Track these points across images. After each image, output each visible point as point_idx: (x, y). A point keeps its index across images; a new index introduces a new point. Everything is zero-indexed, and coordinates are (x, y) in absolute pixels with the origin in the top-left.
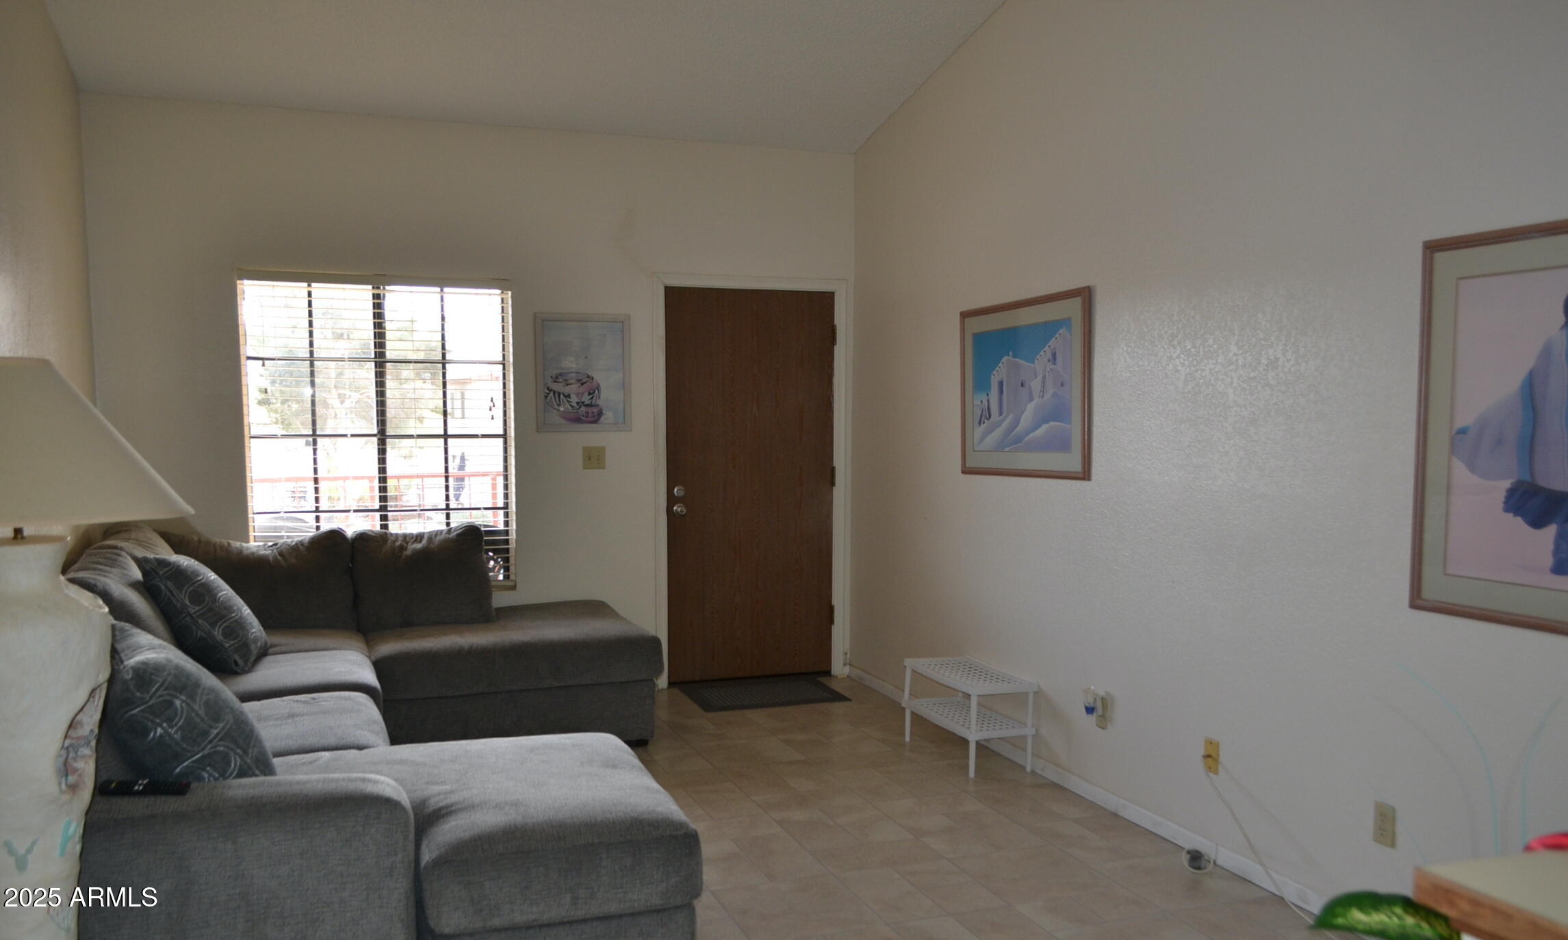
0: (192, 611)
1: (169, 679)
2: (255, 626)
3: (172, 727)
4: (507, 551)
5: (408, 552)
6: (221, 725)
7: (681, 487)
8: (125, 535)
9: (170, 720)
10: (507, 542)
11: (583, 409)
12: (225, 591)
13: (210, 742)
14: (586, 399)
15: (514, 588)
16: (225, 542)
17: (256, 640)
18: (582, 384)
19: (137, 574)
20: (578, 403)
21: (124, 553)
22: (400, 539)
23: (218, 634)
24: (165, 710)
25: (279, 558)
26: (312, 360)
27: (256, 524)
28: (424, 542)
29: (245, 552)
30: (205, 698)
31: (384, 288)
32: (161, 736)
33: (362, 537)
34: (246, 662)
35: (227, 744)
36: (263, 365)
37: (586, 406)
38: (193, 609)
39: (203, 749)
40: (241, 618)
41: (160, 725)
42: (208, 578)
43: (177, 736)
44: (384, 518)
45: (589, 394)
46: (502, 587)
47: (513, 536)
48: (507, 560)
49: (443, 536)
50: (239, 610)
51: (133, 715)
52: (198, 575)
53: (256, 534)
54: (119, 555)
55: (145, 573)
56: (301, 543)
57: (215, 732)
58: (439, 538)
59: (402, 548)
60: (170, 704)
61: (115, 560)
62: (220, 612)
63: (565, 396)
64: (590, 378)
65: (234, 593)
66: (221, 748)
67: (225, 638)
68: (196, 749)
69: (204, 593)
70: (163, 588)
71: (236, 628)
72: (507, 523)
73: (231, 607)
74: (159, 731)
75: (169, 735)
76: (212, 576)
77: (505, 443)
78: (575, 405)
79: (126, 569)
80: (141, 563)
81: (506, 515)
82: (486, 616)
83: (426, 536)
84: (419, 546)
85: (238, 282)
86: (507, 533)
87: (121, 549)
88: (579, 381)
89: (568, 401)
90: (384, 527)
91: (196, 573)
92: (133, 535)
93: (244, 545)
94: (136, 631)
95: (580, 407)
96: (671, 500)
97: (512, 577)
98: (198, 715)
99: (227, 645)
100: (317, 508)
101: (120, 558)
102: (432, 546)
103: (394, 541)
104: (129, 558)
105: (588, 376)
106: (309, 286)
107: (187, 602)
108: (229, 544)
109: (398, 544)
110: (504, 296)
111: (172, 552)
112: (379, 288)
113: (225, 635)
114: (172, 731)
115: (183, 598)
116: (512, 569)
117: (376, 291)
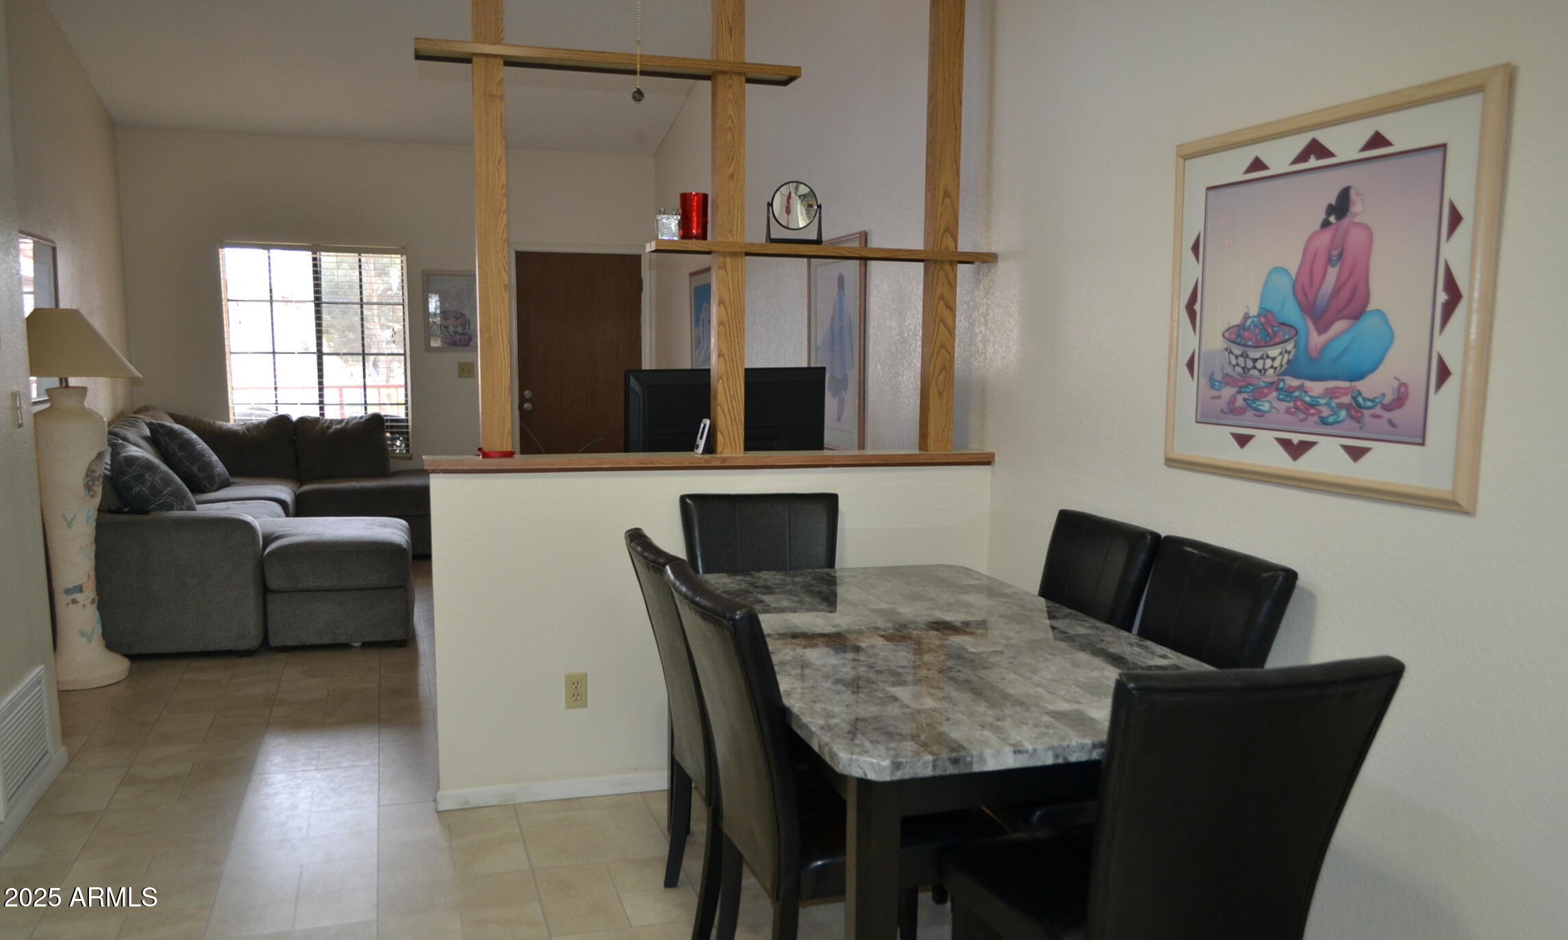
0: (180, 455)
1: (143, 464)
2: (220, 467)
3: (144, 487)
4: (408, 433)
5: (332, 430)
6: (169, 489)
7: (530, 392)
8: (144, 413)
9: (143, 484)
10: (407, 427)
11: (458, 336)
12: (202, 445)
13: (164, 496)
14: (460, 329)
15: (410, 459)
16: (212, 421)
17: (219, 475)
18: (457, 319)
19: (147, 432)
20: (454, 332)
21: (140, 421)
22: (328, 422)
23: (195, 469)
24: (140, 478)
25: (246, 431)
26: (271, 301)
27: (236, 411)
28: (343, 424)
29: (224, 428)
30: (161, 475)
31: (320, 254)
32: (139, 491)
33: (303, 421)
34: (212, 486)
35: (172, 498)
36: (238, 304)
37: (460, 334)
38: (180, 454)
39: (160, 499)
40: (211, 461)
41: (138, 485)
42: (191, 437)
43: (147, 492)
44: (322, 409)
45: (462, 326)
46: (400, 457)
47: (410, 423)
48: (407, 439)
49: (356, 420)
50: (210, 456)
51: (124, 480)
52: (185, 434)
53: (236, 418)
54: (137, 421)
55: (152, 432)
56: (262, 423)
57: (167, 491)
58: (354, 421)
59: (328, 427)
60: (143, 476)
61: (134, 424)
62: (197, 457)
63: (444, 327)
64: (463, 315)
65: (208, 448)
66: (169, 500)
67: (199, 471)
68: (157, 499)
69: (187, 445)
70: (162, 440)
71: (207, 466)
72: (407, 414)
73: (204, 454)
74: (138, 488)
75: (143, 491)
76: (194, 436)
77: (405, 359)
78: (451, 333)
79: (139, 429)
80: (150, 425)
81: (407, 408)
82: (385, 474)
83: (345, 421)
84: (339, 426)
85: (220, 250)
86: (407, 421)
87: (140, 419)
88: (455, 317)
89: (447, 331)
90: (322, 415)
91: (183, 433)
92: (150, 413)
93: (225, 423)
94: (130, 445)
95: (456, 335)
96: (522, 400)
97: (411, 451)
98: (157, 482)
99: (200, 476)
100: (276, 401)
101: (138, 423)
102: (347, 427)
103: (323, 424)
104: (144, 424)
105: (461, 314)
106: (269, 252)
107: (177, 450)
108: (214, 423)
109: (326, 425)
110: (403, 259)
111: (173, 422)
112: (316, 254)
113: (199, 469)
114: (144, 489)
115: (174, 447)
116: (411, 446)
117: (315, 256)
